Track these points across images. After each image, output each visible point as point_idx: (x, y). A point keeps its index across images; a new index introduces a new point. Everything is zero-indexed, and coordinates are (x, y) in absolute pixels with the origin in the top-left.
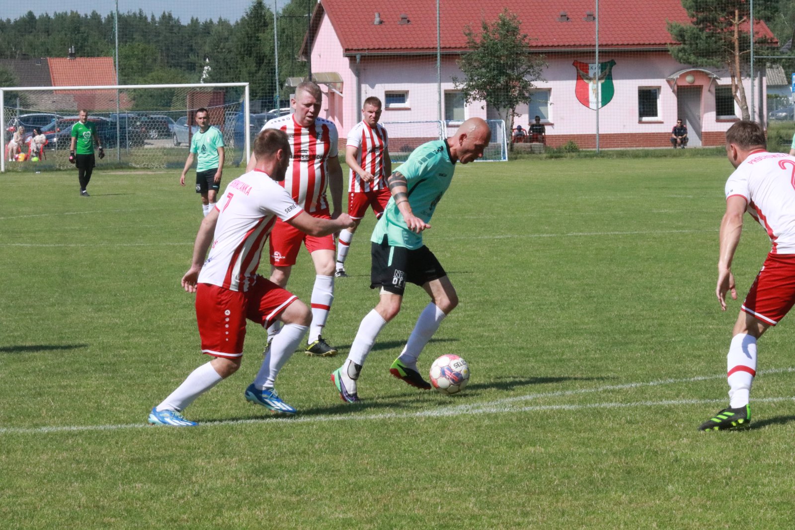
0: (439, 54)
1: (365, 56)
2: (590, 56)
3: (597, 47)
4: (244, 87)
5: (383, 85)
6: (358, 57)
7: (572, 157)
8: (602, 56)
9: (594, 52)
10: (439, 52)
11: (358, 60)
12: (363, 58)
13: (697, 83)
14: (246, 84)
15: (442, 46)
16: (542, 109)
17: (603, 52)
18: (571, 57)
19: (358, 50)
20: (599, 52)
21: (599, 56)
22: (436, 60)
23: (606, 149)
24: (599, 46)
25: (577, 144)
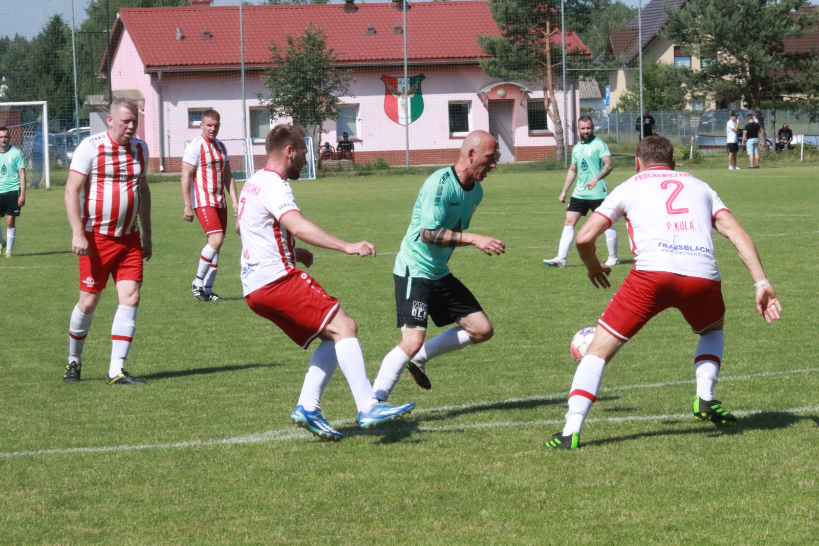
0: (243, 70)
1: (166, 73)
2: (398, 70)
3: (405, 60)
4: (42, 106)
5: (186, 102)
6: (160, 74)
7: (382, 174)
8: (411, 70)
9: (402, 66)
10: (243, 68)
11: (160, 77)
12: (165, 74)
13: (509, 97)
14: (44, 103)
15: (247, 61)
16: (350, 125)
17: (411, 66)
18: (379, 72)
19: (160, 66)
20: (408, 66)
21: (408, 70)
22: (240, 76)
23: (417, 166)
24: (408, 59)
25: (387, 161)
